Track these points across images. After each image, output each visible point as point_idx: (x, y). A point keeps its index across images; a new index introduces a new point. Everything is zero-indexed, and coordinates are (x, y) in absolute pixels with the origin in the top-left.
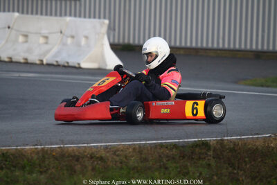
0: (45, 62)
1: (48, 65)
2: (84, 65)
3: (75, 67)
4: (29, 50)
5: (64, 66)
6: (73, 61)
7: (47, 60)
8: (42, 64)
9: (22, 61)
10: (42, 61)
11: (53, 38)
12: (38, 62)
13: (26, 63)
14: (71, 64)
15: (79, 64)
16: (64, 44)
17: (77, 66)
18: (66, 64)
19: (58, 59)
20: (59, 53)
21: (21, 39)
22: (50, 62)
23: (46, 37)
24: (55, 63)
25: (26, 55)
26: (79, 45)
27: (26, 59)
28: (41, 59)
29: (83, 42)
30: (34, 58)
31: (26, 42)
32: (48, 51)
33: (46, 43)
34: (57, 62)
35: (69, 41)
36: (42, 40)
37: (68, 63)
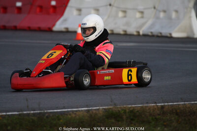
0: (141, 33)
1: (145, 35)
2: (175, 35)
3: (166, 37)
4: (128, 24)
5: (158, 36)
6: (165, 32)
7: (143, 31)
8: (138, 34)
9: (122, 33)
10: (139, 32)
11: (147, 13)
12: (135, 33)
13: (126, 34)
14: (163, 34)
15: (170, 34)
16: (158, 18)
17: (169, 35)
18: (159, 35)
19: (152, 30)
21: (121, 14)
22: (146, 33)
23: (142, 13)
24: (150, 34)
25: (125, 28)
26: (170, 18)
27: (125, 31)
28: (138, 30)
29: (174, 15)
30: (132, 30)
31: (125, 17)
32: (143, 24)
33: (142, 17)
34: (152, 33)
35: (162, 15)
36: (138, 15)
37: (161, 33)
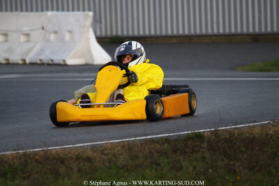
20: (42, 50)
